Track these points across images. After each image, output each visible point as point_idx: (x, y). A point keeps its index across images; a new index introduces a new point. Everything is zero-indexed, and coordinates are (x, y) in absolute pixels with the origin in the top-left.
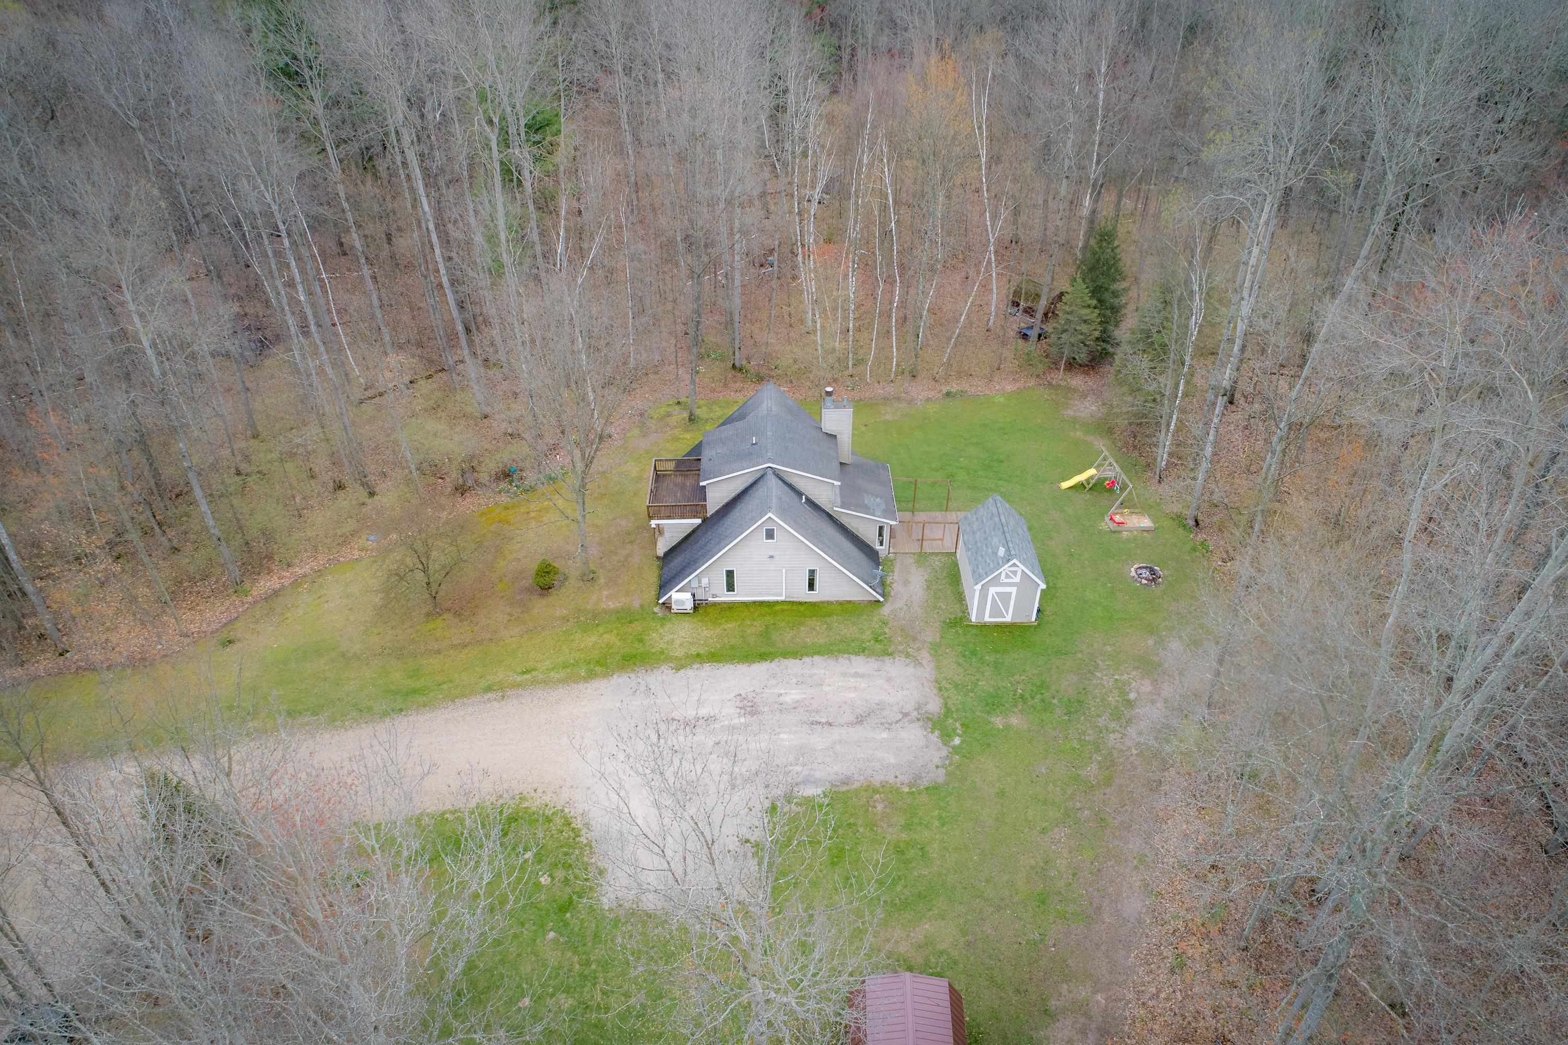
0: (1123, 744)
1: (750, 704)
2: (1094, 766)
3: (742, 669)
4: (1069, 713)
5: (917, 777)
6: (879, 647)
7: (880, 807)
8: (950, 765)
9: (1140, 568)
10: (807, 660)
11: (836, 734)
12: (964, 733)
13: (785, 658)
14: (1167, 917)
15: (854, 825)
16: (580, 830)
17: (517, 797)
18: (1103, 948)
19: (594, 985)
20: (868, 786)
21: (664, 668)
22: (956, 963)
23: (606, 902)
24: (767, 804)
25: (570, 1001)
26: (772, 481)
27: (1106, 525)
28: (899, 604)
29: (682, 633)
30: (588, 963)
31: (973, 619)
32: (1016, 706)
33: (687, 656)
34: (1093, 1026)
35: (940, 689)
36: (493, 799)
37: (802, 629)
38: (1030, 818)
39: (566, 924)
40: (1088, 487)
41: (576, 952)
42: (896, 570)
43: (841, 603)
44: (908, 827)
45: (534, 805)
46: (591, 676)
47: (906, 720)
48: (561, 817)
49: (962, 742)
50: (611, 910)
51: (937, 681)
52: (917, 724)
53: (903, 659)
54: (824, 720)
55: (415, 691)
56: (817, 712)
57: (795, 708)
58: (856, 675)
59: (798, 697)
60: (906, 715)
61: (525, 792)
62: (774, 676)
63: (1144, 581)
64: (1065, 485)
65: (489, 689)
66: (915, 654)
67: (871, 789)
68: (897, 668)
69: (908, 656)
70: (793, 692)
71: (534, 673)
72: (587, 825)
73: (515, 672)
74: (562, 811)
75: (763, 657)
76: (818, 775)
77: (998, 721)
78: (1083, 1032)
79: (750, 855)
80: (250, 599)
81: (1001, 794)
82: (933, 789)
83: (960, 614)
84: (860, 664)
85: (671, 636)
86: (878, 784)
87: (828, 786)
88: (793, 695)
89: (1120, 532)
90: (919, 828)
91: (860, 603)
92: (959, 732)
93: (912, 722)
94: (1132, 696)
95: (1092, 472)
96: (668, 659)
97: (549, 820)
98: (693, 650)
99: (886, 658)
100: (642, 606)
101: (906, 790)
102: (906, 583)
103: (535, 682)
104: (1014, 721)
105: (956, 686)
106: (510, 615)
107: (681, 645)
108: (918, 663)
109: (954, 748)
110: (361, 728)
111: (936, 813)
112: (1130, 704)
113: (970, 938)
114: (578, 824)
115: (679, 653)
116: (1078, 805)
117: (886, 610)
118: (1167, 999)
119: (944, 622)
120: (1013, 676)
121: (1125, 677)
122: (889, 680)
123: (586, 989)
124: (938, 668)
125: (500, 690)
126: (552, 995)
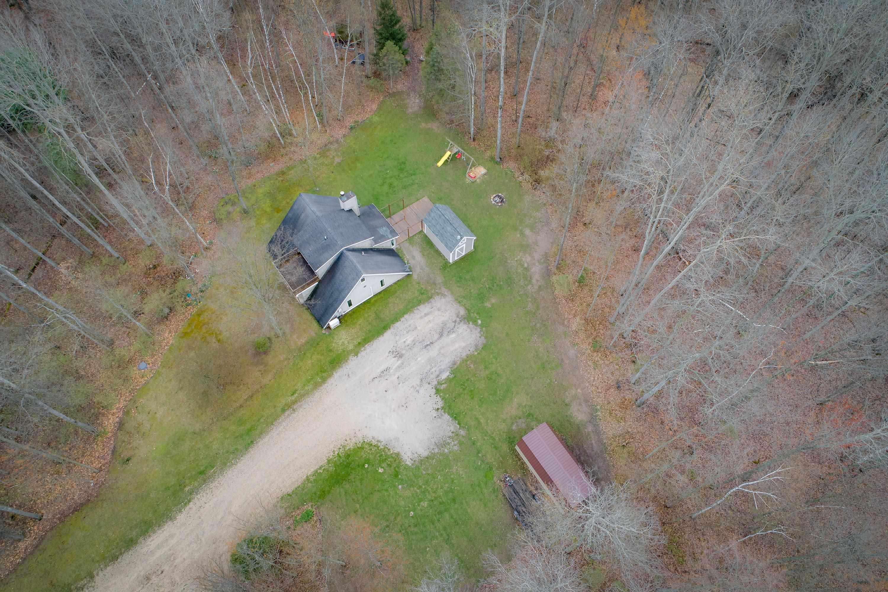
0: (534, 288)
1: (396, 353)
2: (530, 304)
3: (381, 339)
4: (509, 286)
5: (476, 346)
6: (424, 296)
7: (472, 366)
8: (484, 333)
9: (494, 197)
10: (402, 319)
11: (437, 346)
12: (480, 316)
13: (394, 324)
14: (584, 351)
15: (469, 378)
16: (377, 444)
17: (341, 447)
18: (571, 373)
19: (429, 492)
20: (463, 360)
21: (351, 357)
22: (531, 406)
23: (409, 463)
24: (434, 390)
25: (426, 503)
26: (349, 254)
27: (468, 180)
28: (418, 270)
29: (344, 337)
30: (420, 487)
31: (451, 262)
32: (490, 294)
33: (356, 346)
34: (582, 401)
35: (459, 302)
36: (332, 454)
37: (390, 305)
38: (522, 338)
39: (402, 480)
40: (449, 161)
41: (413, 487)
42: (405, 253)
43: (395, 283)
44: (486, 368)
45: (351, 445)
46: (324, 380)
47: (457, 324)
48: (366, 444)
49: (482, 321)
50: (412, 465)
51: (456, 300)
52: (462, 324)
53: (437, 297)
54: (429, 343)
55: (250, 430)
56: (424, 340)
57: (414, 344)
58: (426, 315)
59: (412, 339)
60: (455, 322)
61: (343, 444)
62: (396, 335)
63: (500, 204)
64: (440, 164)
65: (284, 410)
66: (440, 292)
67: (464, 361)
68: (438, 302)
69: (438, 294)
70: (408, 337)
71: (298, 392)
72: (378, 441)
73: (288, 396)
74: (364, 442)
75: (385, 328)
76: (443, 367)
77: (488, 305)
78: (580, 405)
79: (443, 413)
80: (110, 434)
81: (507, 334)
82: (485, 347)
83: (444, 261)
84: (424, 309)
85: (341, 341)
86: (465, 357)
87: (449, 369)
88: (409, 339)
89: (476, 181)
90: (490, 366)
91: (403, 279)
92: (478, 317)
93: (459, 324)
94: (526, 265)
95: (448, 153)
96: (349, 353)
97: (362, 448)
98: (356, 342)
99: (431, 300)
100: (316, 334)
101: (476, 353)
102: (413, 258)
103: (302, 396)
104: (493, 301)
105: (464, 297)
106: (260, 371)
107: (348, 343)
108: (444, 295)
109: (480, 325)
110: (242, 460)
111: (491, 356)
112: (527, 269)
113: (530, 395)
114: (374, 443)
115: (351, 347)
116: (534, 323)
117: (415, 277)
118: (598, 379)
119: (440, 269)
120: (481, 281)
121: (519, 257)
122: (439, 310)
123: (427, 496)
124: (452, 293)
125: (289, 407)
126: (419, 505)
